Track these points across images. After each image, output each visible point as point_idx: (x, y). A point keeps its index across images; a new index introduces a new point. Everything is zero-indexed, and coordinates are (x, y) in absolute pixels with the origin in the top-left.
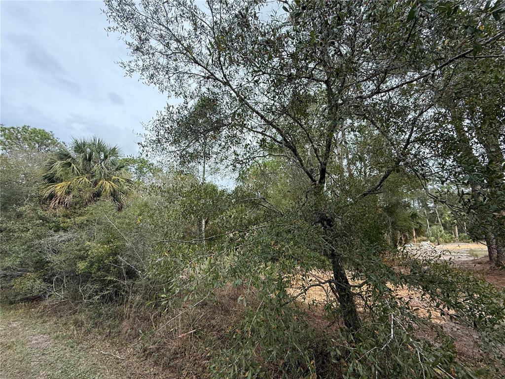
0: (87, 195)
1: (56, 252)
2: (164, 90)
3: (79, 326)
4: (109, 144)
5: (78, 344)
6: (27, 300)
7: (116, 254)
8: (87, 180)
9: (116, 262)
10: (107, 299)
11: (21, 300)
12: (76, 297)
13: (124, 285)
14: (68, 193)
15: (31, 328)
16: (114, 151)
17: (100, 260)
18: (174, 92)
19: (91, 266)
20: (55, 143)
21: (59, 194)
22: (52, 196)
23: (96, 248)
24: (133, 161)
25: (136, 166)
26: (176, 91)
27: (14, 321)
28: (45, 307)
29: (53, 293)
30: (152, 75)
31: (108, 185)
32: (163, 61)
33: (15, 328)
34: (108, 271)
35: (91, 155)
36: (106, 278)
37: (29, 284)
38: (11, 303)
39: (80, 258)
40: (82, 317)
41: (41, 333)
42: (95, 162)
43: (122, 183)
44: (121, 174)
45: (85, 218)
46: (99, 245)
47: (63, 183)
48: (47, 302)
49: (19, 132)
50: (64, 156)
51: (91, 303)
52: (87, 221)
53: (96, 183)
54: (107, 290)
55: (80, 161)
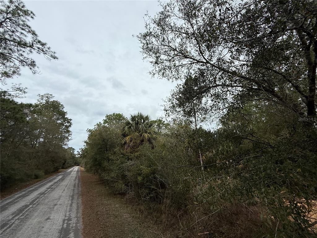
0: (138, 142)
1: (129, 171)
2: (170, 79)
3: (141, 213)
4: (145, 114)
5: (143, 223)
6: (120, 194)
7: (154, 173)
8: (138, 134)
9: (155, 178)
10: (153, 199)
11: (118, 194)
12: (139, 196)
13: (160, 192)
14: (131, 141)
15: (123, 209)
16: (147, 118)
17: (147, 176)
18: (175, 78)
19: (144, 179)
20: (124, 119)
21: (128, 142)
22: (125, 143)
23: (145, 170)
24: (156, 122)
25: (156, 124)
26: (176, 77)
27: (117, 204)
28: (127, 199)
29: (129, 192)
30: (163, 73)
31: (146, 135)
32: (168, 64)
33: (117, 207)
34: (151, 183)
35: (138, 121)
36: (151, 187)
37: (120, 186)
38: (115, 195)
39: (139, 174)
40: (142, 208)
41: (127, 212)
42: (140, 125)
43: (152, 134)
44: (151, 129)
45: (138, 153)
46: (146, 168)
47: (129, 137)
48: (127, 196)
49: (112, 117)
50: (128, 123)
51: (146, 201)
52: (140, 155)
53: (141, 135)
54: (152, 194)
55: (134, 125)
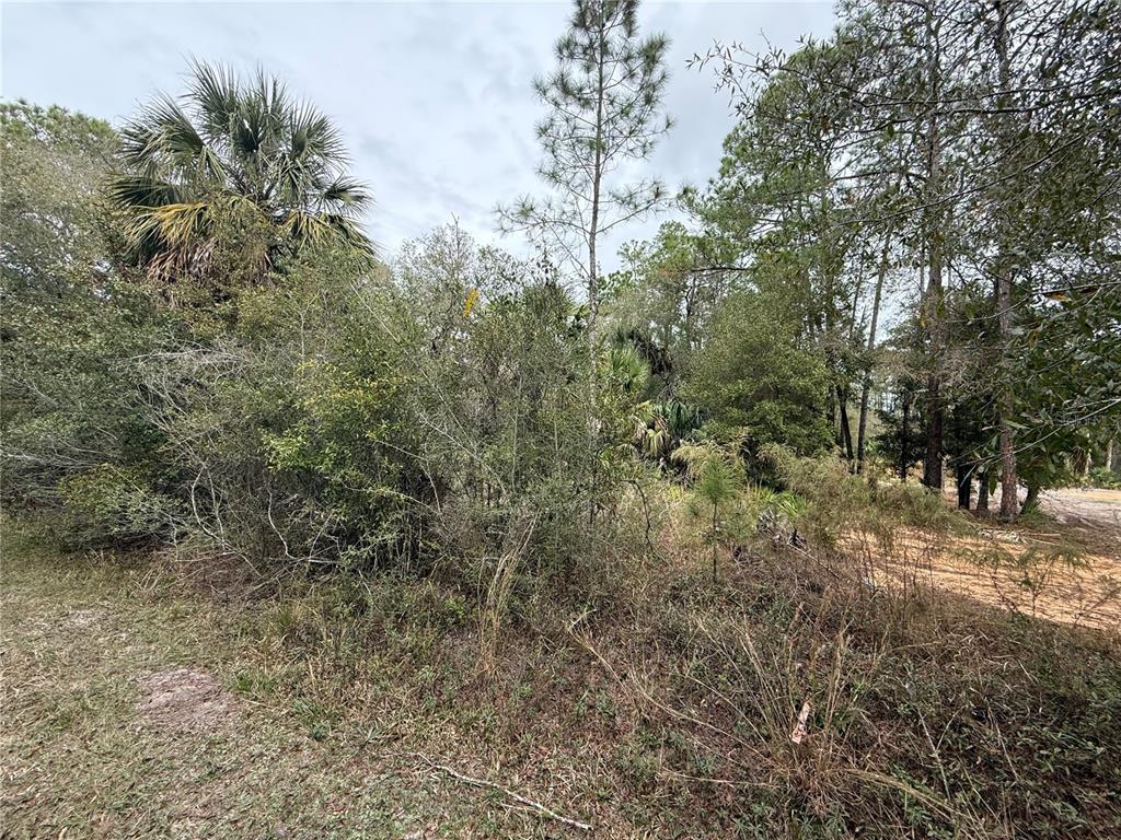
0: (256, 252)
6: (111, 543)
8: (252, 204)
11: (96, 542)
15: (139, 638)
21: (174, 235)
22: (152, 244)
27: (79, 607)
33: (83, 633)
38: (66, 550)
41: (175, 659)
48: (175, 553)
